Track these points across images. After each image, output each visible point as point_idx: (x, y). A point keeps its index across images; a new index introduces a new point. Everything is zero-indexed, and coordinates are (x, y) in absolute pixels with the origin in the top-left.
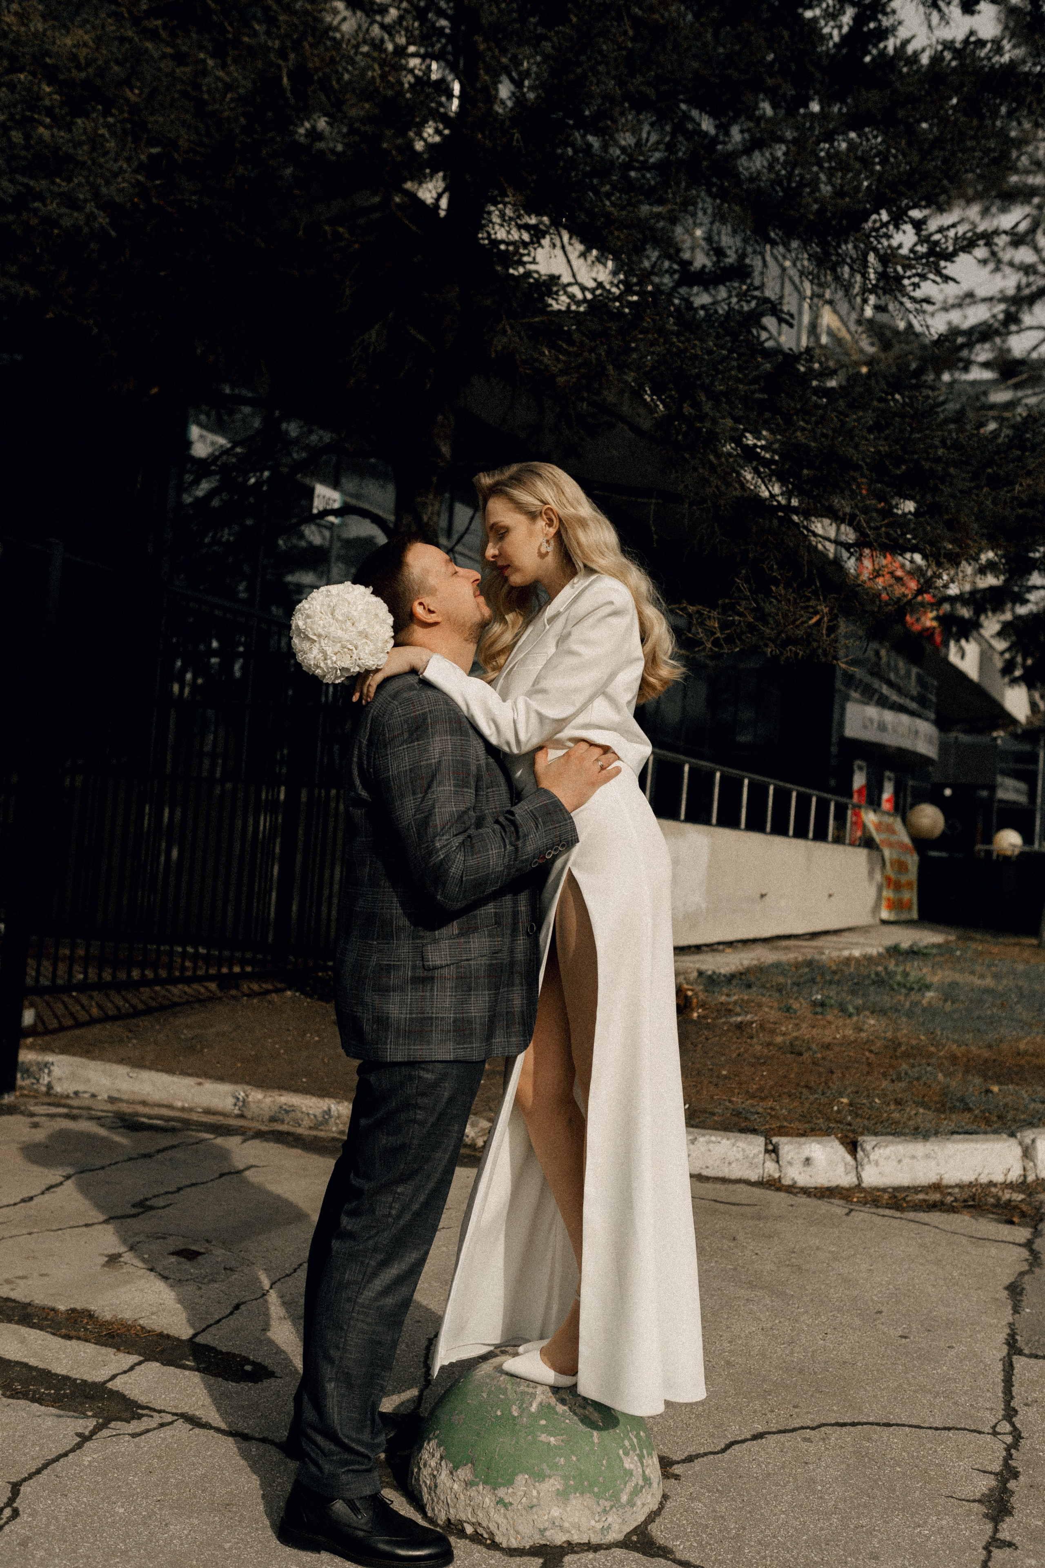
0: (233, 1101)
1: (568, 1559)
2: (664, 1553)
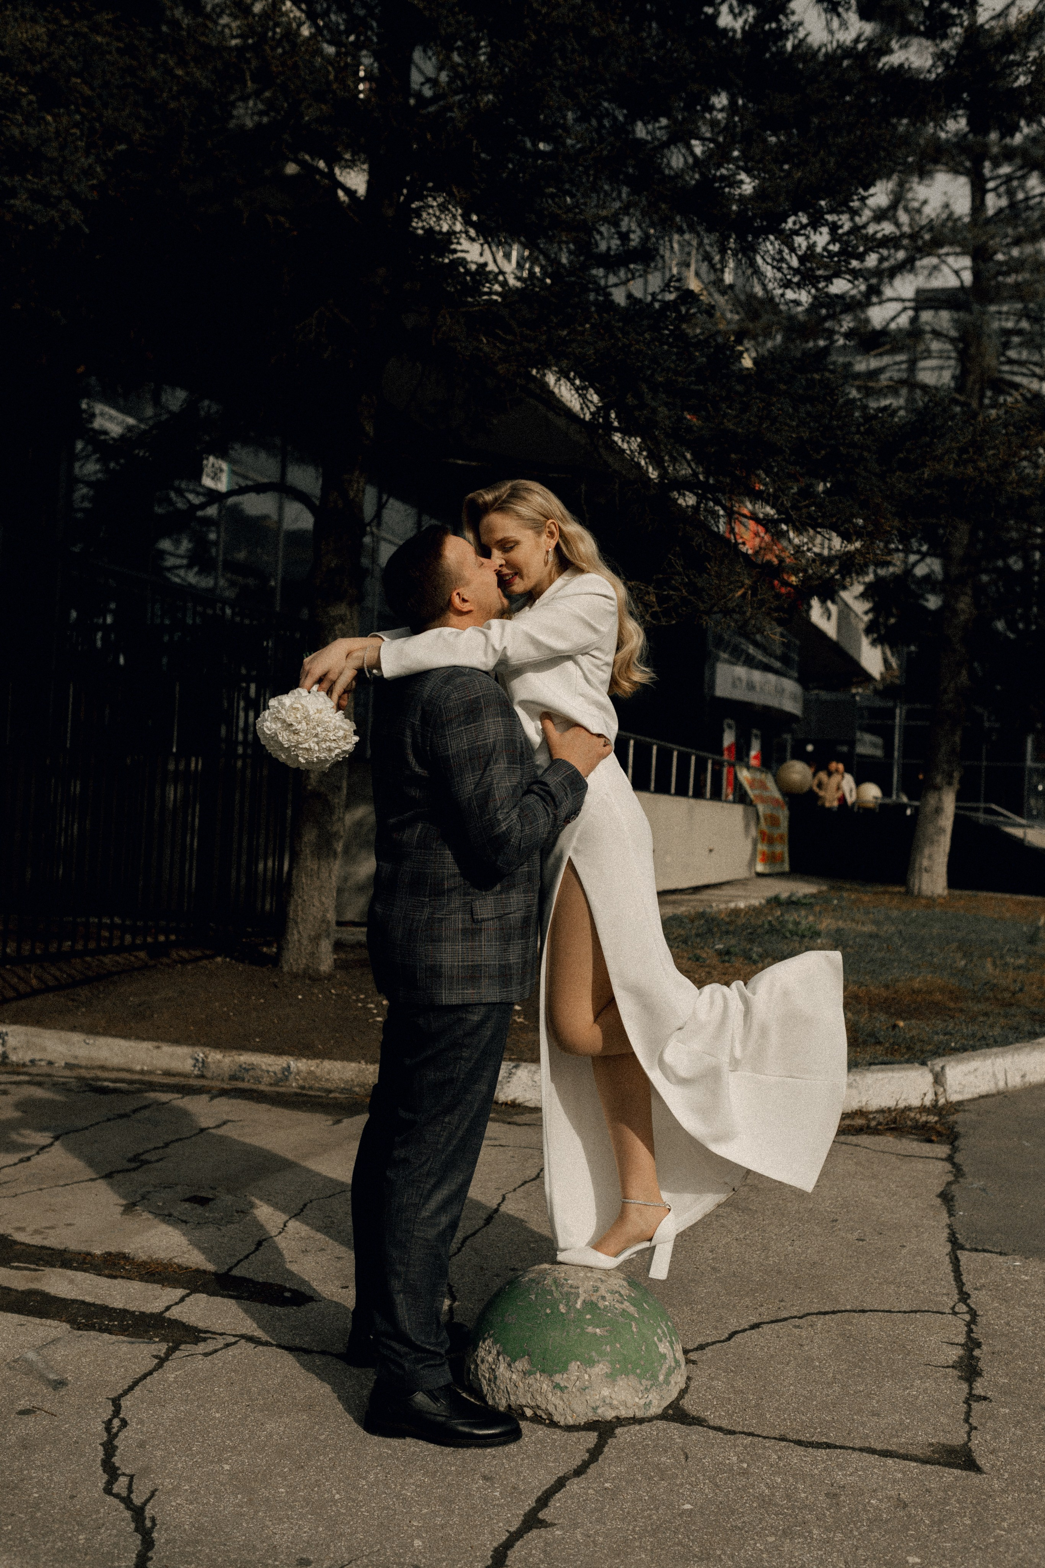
0: (192, 1062)
1: (618, 1431)
2: (698, 1421)
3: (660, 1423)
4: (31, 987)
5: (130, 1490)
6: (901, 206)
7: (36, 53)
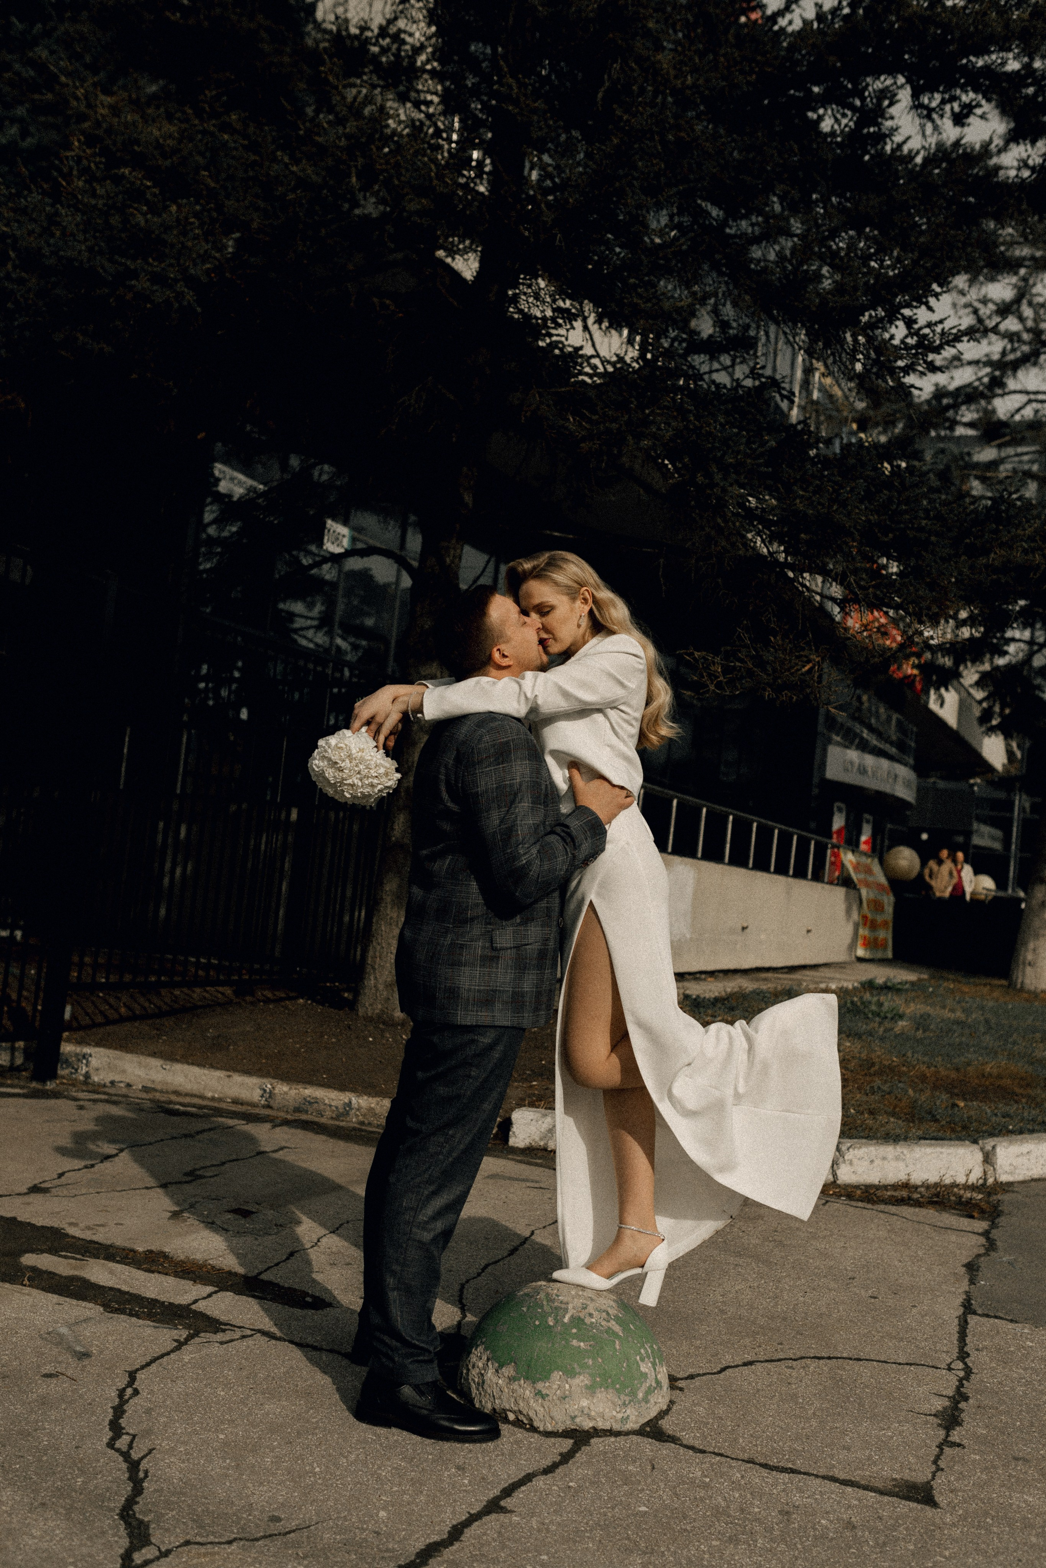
0: (260, 1092)
1: (593, 1441)
2: (673, 1439)
3: (635, 1438)
4: (120, 1014)
5: (130, 1446)
6: (1025, 301)
7: (167, 149)
